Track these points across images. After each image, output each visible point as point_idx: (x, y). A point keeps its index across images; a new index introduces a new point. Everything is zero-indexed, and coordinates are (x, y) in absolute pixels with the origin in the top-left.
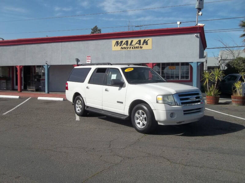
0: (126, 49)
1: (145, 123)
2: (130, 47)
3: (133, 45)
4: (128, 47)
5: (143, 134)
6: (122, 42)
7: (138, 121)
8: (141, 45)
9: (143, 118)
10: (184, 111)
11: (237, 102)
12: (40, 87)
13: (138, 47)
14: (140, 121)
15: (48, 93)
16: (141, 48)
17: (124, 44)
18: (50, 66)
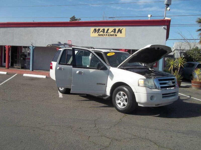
0: (102, 36)
1: (126, 103)
2: (106, 35)
3: (109, 33)
4: (104, 35)
5: (124, 114)
6: (99, 30)
7: (119, 101)
8: (116, 34)
9: (124, 99)
10: (163, 94)
11: (196, 86)
12: (25, 65)
13: (114, 35)
14: (121, 102)
15: (33, 70)
17: (101, 31)
18: (35, 47)
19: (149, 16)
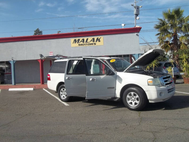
0: (82, 45)
1: (138, 102)
2: (86, 44)
3: (88, 42)
4: (84, 44)
6: (79, 40)
7: (130, 101)
8: (95, 42)
9: (135, 98)
10: (168, 90)
12: (5, 80)
13: (93, 44)
14: (132, 101)
15: (15, 85)
16: (95, 44)
17: (81, 41)
18: (15, 61)
19: (123, 25)
